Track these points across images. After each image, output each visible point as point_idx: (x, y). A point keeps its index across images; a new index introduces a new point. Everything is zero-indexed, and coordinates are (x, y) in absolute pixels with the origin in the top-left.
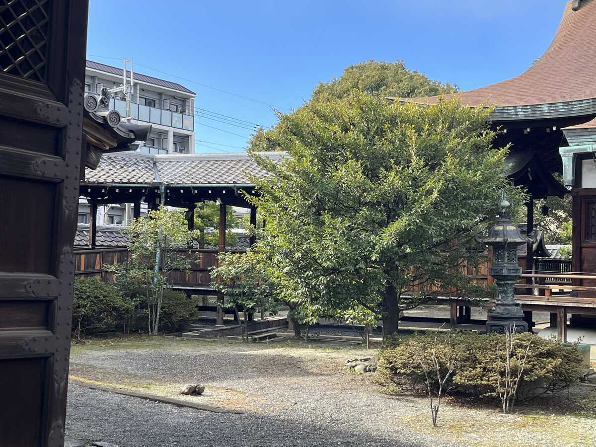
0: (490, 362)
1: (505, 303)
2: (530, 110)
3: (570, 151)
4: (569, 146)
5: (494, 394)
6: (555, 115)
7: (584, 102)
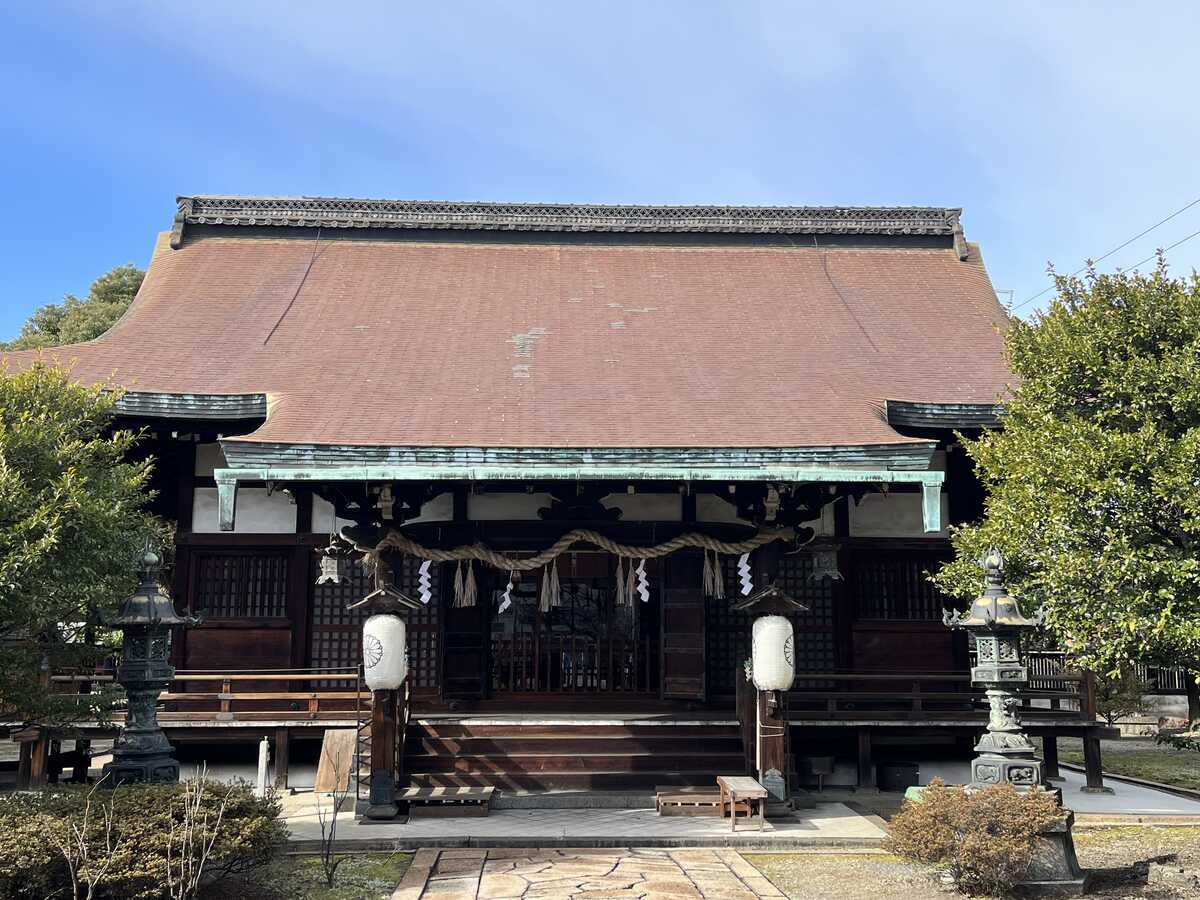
0: (143, 835)
1: (144, 728)
2: (137, 400)
3: (232, 476)
4: (228, 467)
5: (156, 892)
6: (180, 414)
7: (229, 399)
